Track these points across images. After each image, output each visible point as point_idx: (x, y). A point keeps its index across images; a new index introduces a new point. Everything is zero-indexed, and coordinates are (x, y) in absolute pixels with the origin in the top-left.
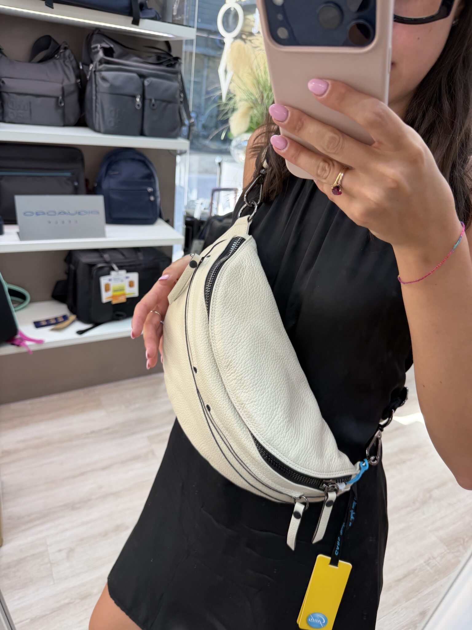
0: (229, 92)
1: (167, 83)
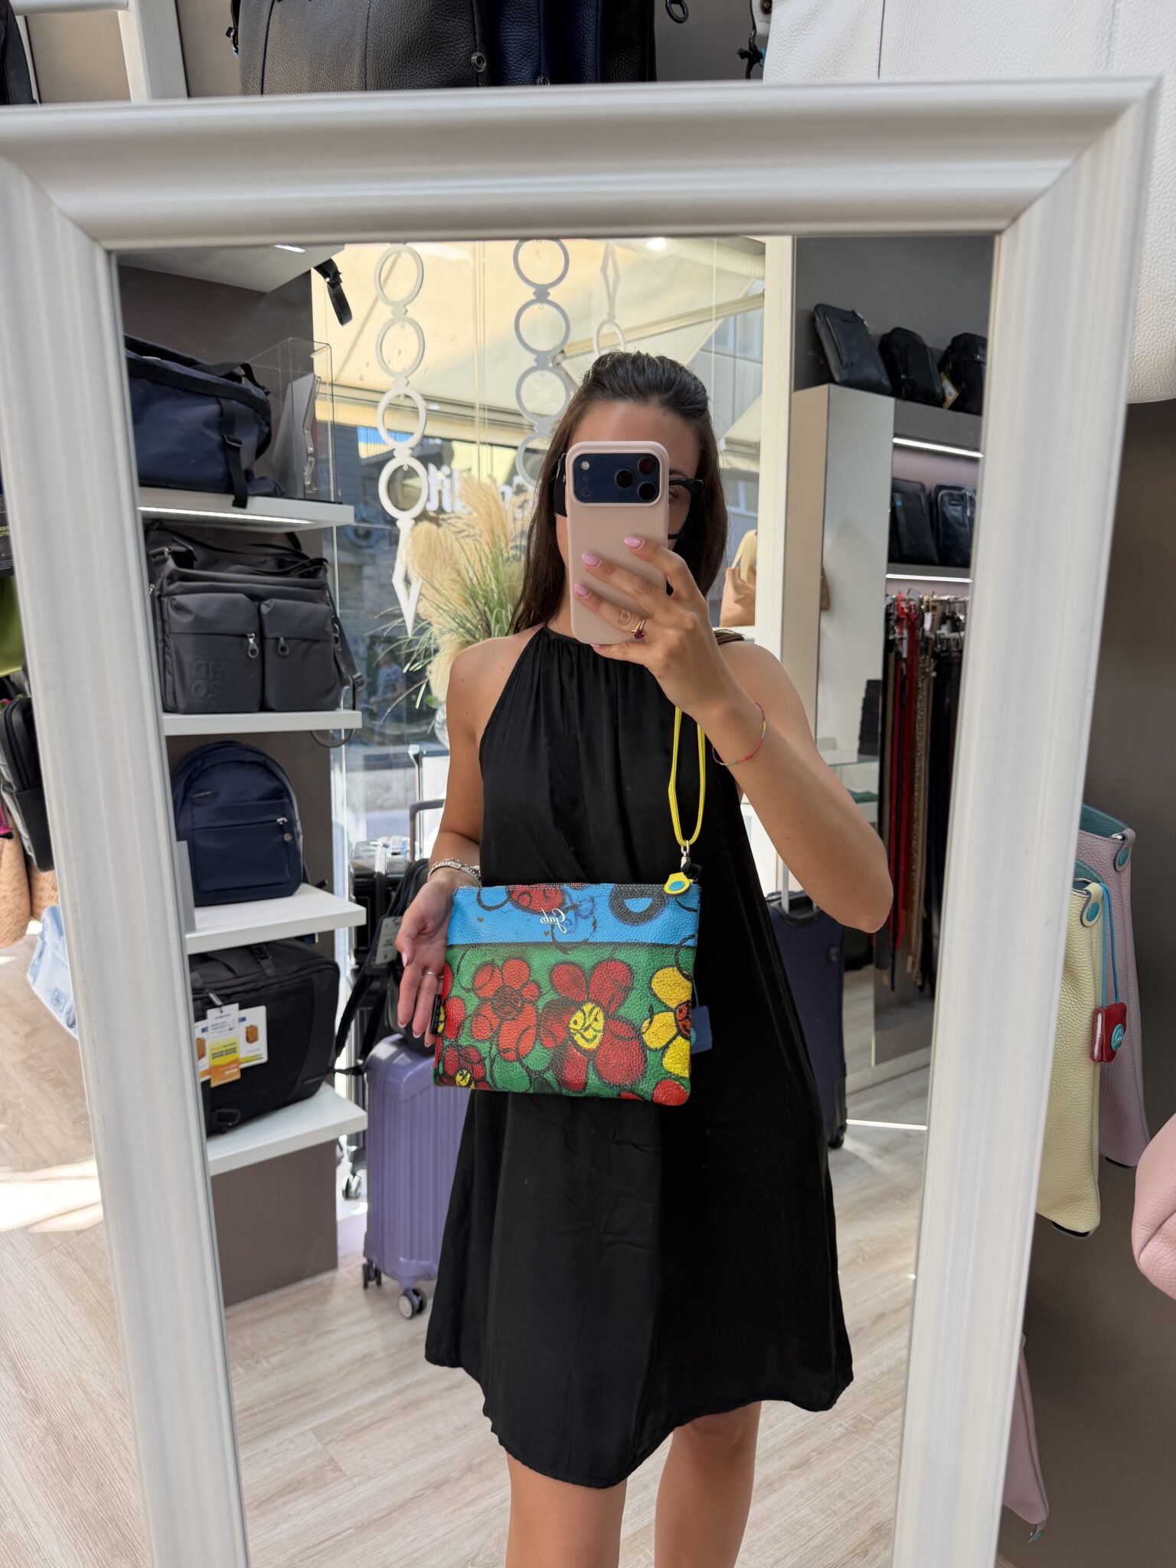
0: (418, 618)
1: (305, 607)
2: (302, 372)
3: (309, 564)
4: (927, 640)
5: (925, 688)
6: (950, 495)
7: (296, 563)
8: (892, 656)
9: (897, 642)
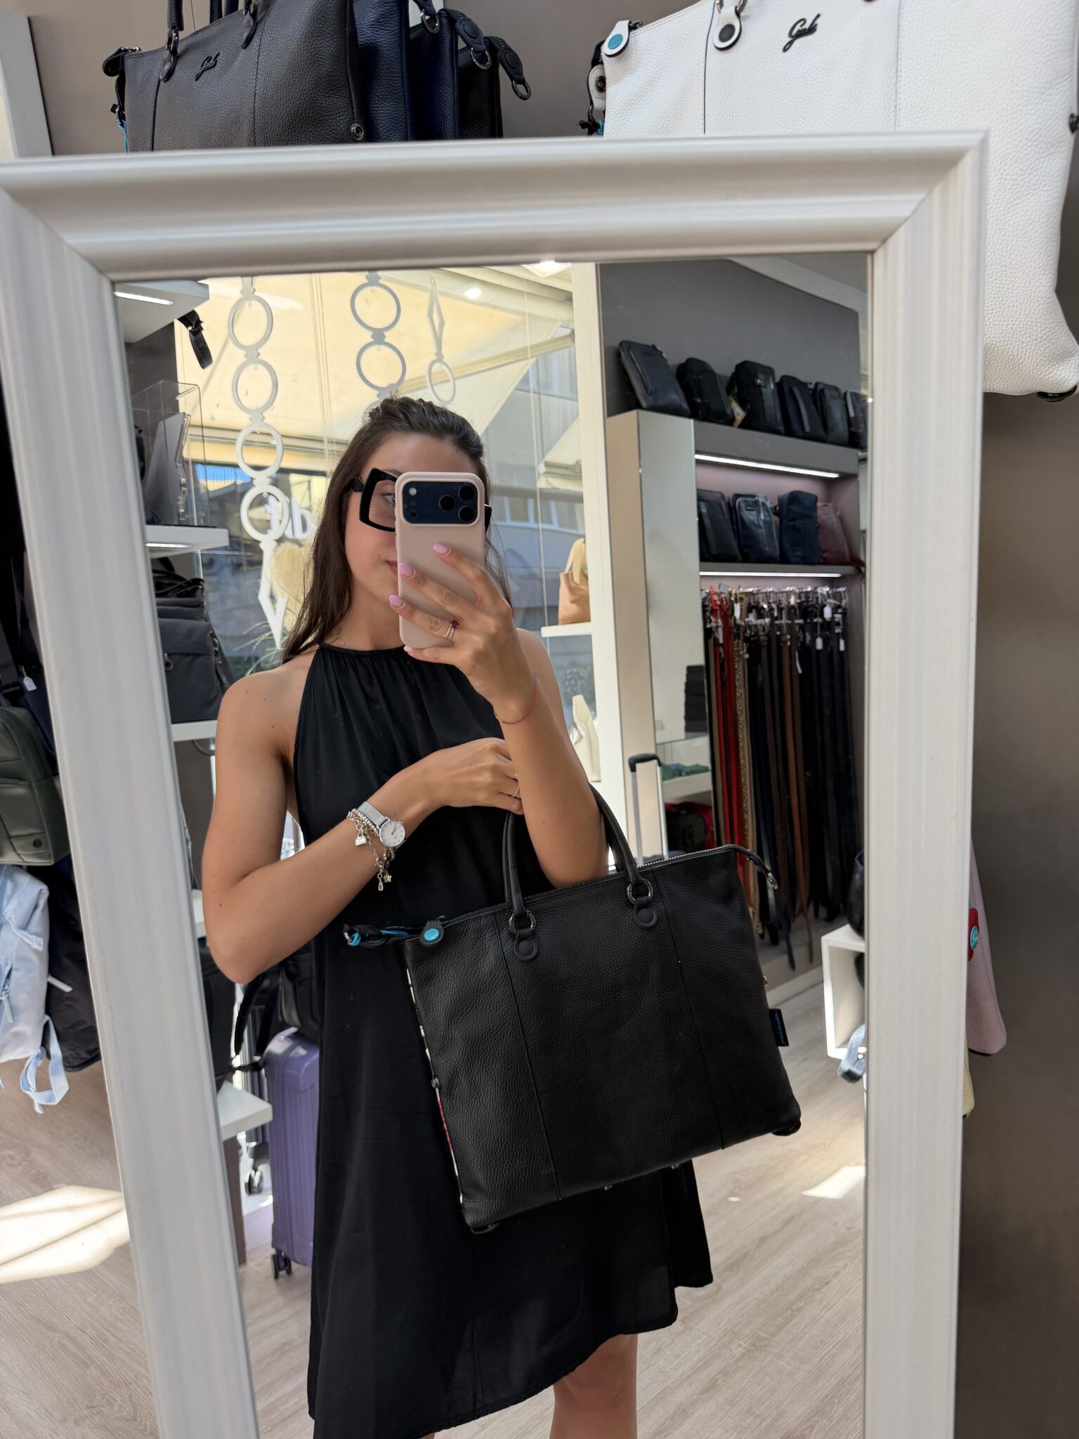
2: (171, 412)
3: (184, 585)
4: (738, 627)
5: (740, 668)
6: (746, 501)
7: (174, 584)
8: (711, 641)
9: (714, 629)
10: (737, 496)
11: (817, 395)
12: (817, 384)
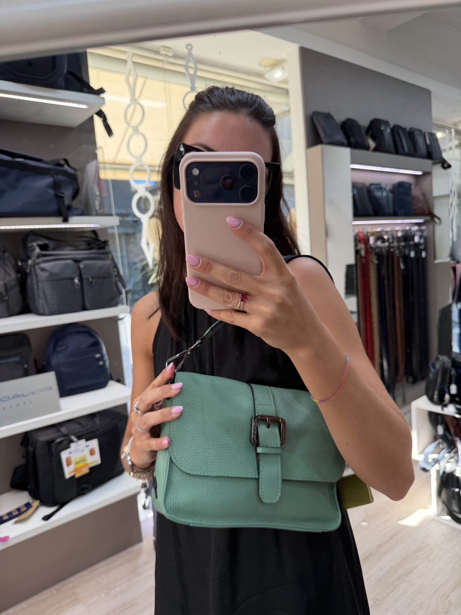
1: (99, 263)
2: (92, 160)
3: (101, 244)
4: (372, 248)
5: (372, 268)
6: (376, 187)
7: (96, 243)
9: (360, 250)
10: (371, 185)
11: (411, 134)
12: (411, 128)
